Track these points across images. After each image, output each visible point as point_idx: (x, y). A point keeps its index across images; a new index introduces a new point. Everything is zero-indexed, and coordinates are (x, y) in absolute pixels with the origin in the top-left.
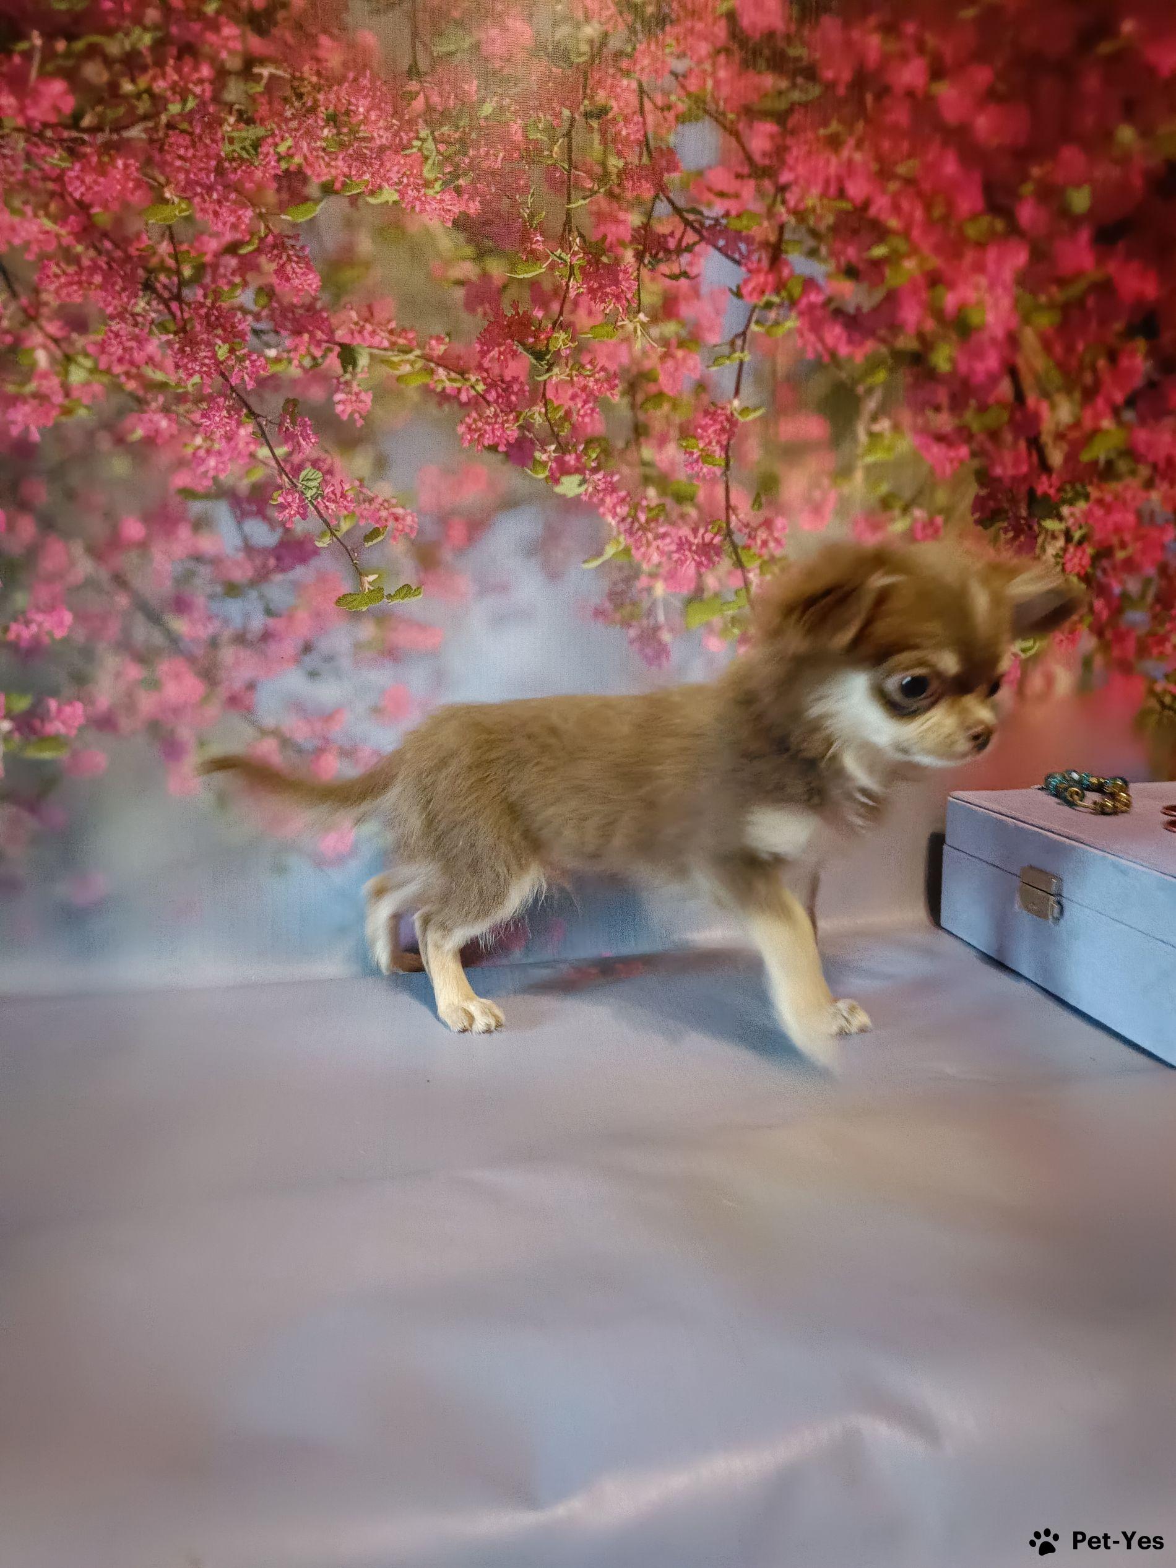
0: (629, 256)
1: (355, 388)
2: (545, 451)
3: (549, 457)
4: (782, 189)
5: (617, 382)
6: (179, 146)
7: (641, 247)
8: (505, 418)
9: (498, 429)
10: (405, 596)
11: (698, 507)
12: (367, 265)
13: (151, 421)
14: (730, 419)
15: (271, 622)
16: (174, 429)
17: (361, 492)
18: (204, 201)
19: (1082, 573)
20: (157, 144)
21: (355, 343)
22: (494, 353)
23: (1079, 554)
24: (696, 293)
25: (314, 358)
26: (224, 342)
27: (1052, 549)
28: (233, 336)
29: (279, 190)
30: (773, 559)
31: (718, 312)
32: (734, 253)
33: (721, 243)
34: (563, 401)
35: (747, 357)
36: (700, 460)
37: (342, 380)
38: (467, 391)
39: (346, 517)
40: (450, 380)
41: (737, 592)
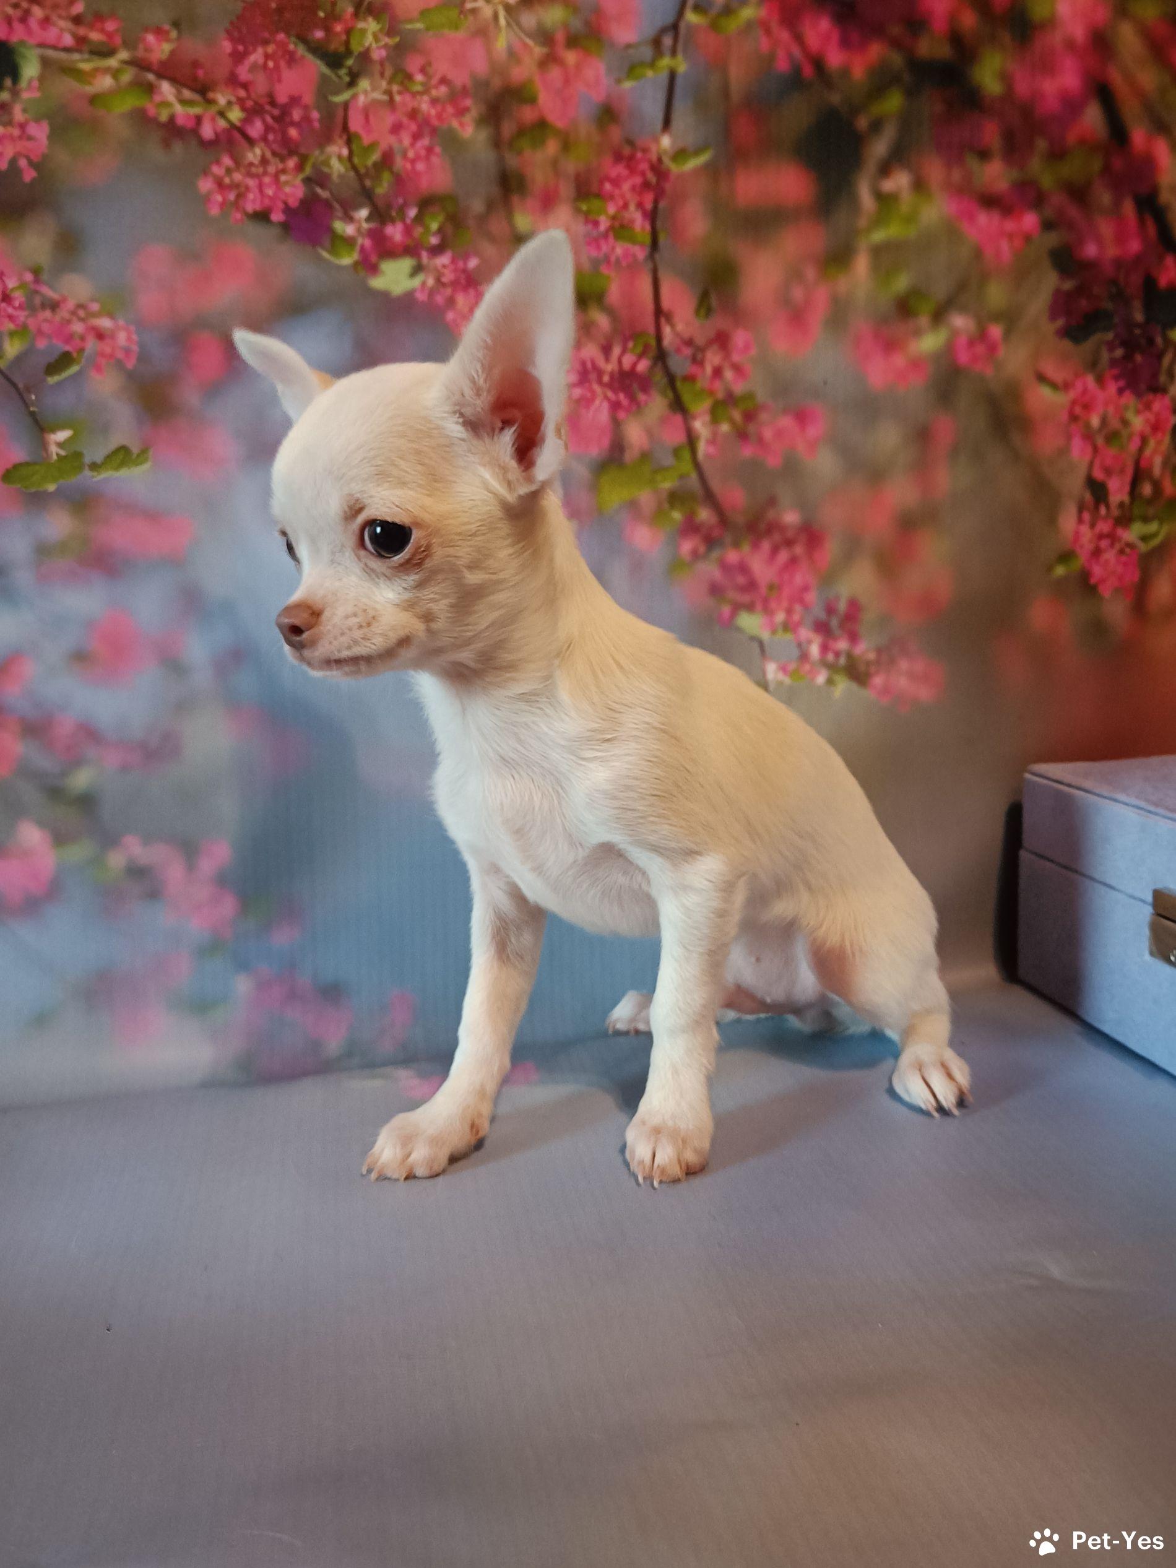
1: (18, 115)
2: (351, 220)
3: (359, 230)
5: (468, 102)
8: (281, 166)
9: (269, 185)
10: (123, 464)
11: (610, 311)
14: (657, 168)
17: (36, 292)
21: (14, 39)
22: (257, 56)
30: (731, 399)
34: (379, 136)
36: (611, 234)
38: (213, 119)
39: (12, 334)
40: (183, 102)
41: (676, 452)
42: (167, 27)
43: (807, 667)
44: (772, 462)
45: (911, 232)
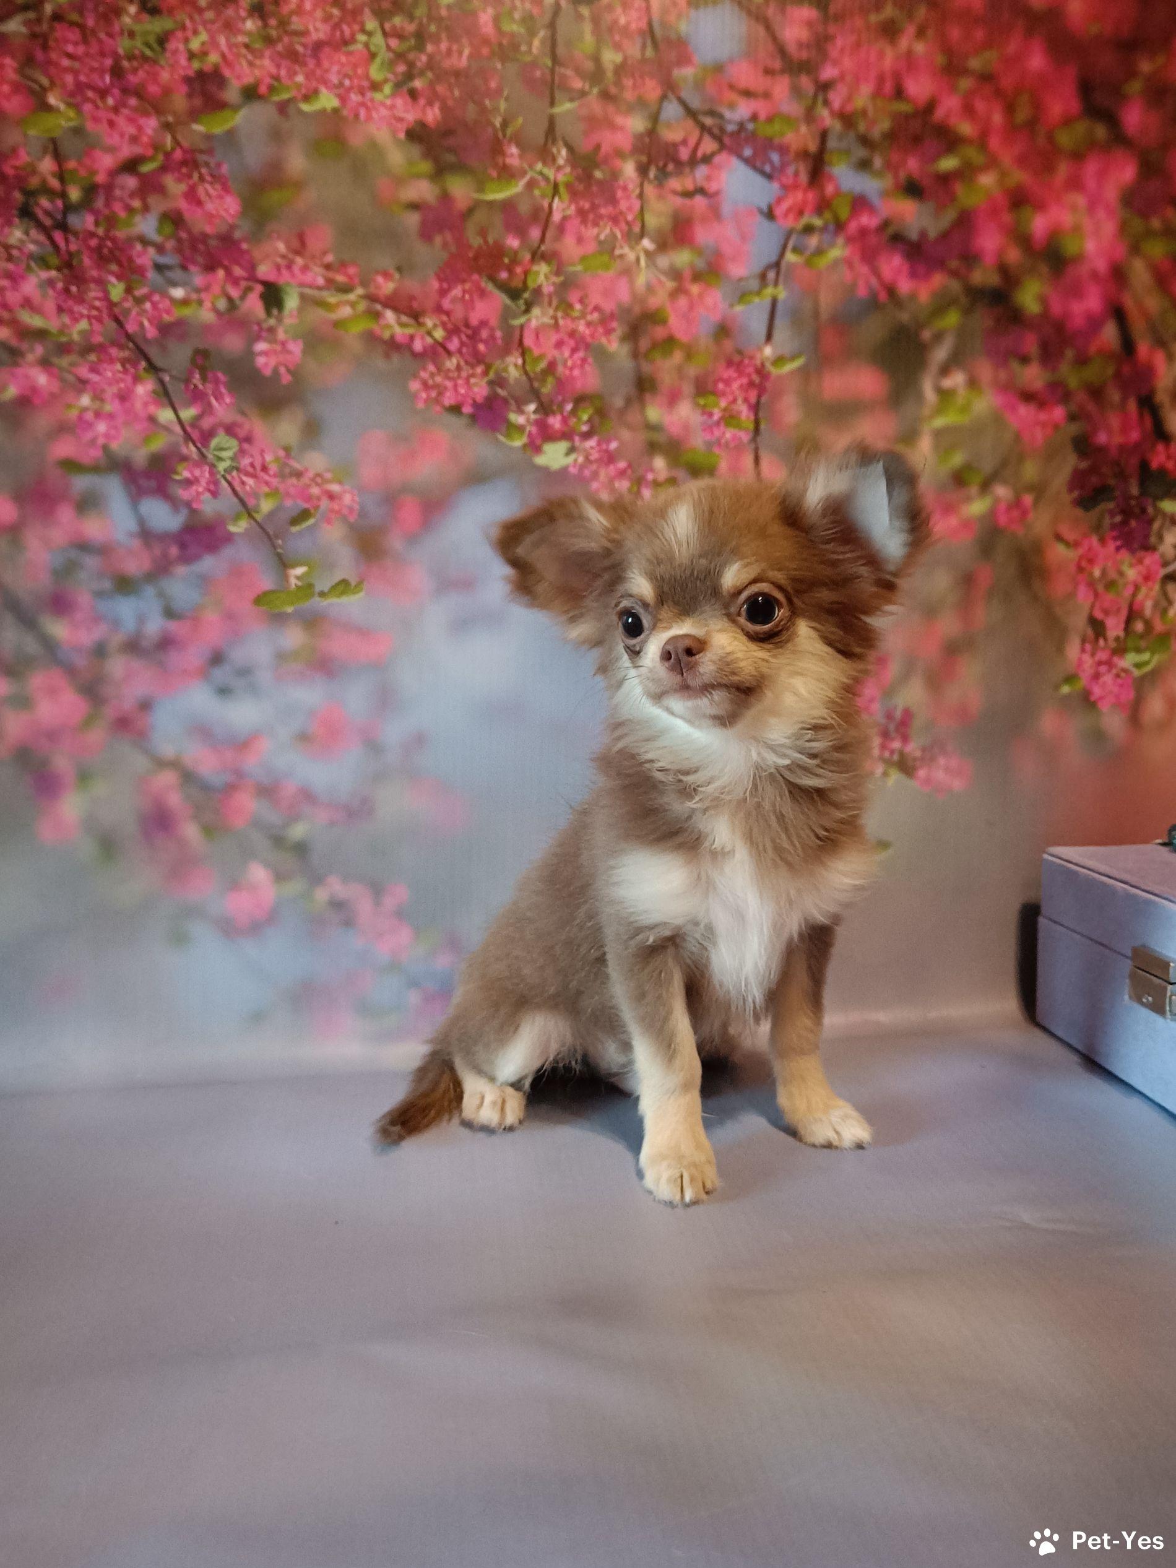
0: (629, 169)
1: (281, 335)
2: (522, 412)
3: (528, 420)
4: (824, 87)
5: (615, 324)
6: (66, 41)
7: (644, 159)
8: (471, 372)
9: (462, 386)
10: (343, 593)
12: (299, 185)
13: (27, 377)
14: (761, 371)
15: (173, 626)
16: (55, 387)
17: (285, 464)
18: (97, 107)
20: (40, 39)
21: (281, 282)
22: (457, 291)
24: (715, 213)
25: (230, 299)
26: (119, 277)
28: (130, 272)
29: (190, 96)
31: (744, 238)
32: (764, 163)
33: (748, 152)
34: (546, 349)
35: (782, 294)
36: (722, 424)
37: (265, 326)
38: (422, 338)
39: (267, 495)
40: (402, 325)
42: (392, 271)
45: (965, 419)
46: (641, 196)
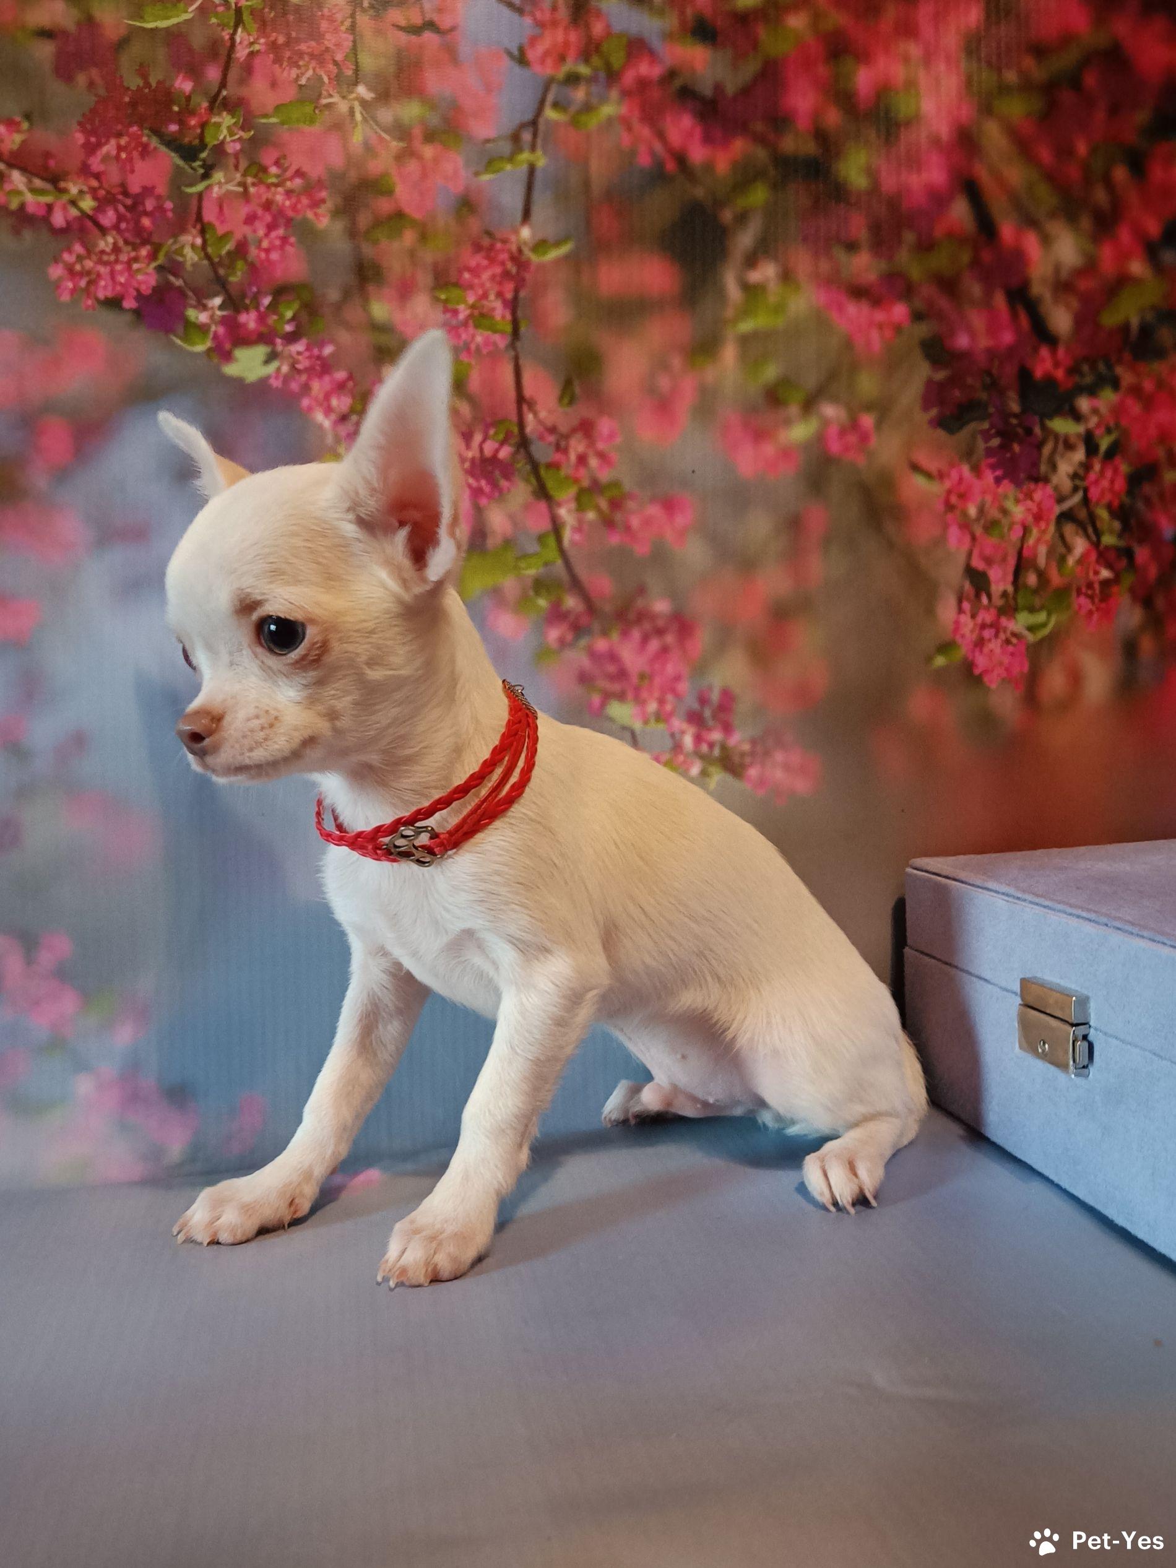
2: (204, 308)
3: (212, 317)
5: (324, 194)
8: (133, 254)
9: (121, 273)
11: (470, 398)
14: (517, 258)
19: (1116, 503)
22: (110, 148)
23: (1109, 474)
24: (451, 53)
27: (1066, 467)
30: (596, 487)
31: (489, 88)
34: (233, 226)
36: (471, 322)
38: (64, 208)
40: (34, 191)
41: (541, 539)
43: (681, 758)
44: (641, 550)
45: (779, 322)
46: (353, 28)
